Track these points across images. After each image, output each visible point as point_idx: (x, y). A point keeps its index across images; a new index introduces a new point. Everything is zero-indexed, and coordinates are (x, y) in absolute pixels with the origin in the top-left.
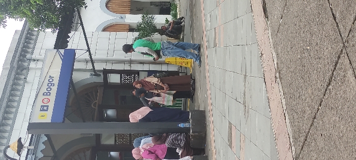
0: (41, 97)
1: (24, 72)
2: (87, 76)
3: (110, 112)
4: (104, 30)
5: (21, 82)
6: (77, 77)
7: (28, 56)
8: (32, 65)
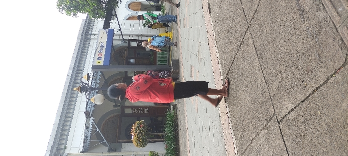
0: (97, 53)
1: (88, 40)
2: (120, 42)
3: (132, 61)
4: (128, 19)
5: (87, 46)
6: (115, 43)
7: (90, 32)
8: (92, 37)
